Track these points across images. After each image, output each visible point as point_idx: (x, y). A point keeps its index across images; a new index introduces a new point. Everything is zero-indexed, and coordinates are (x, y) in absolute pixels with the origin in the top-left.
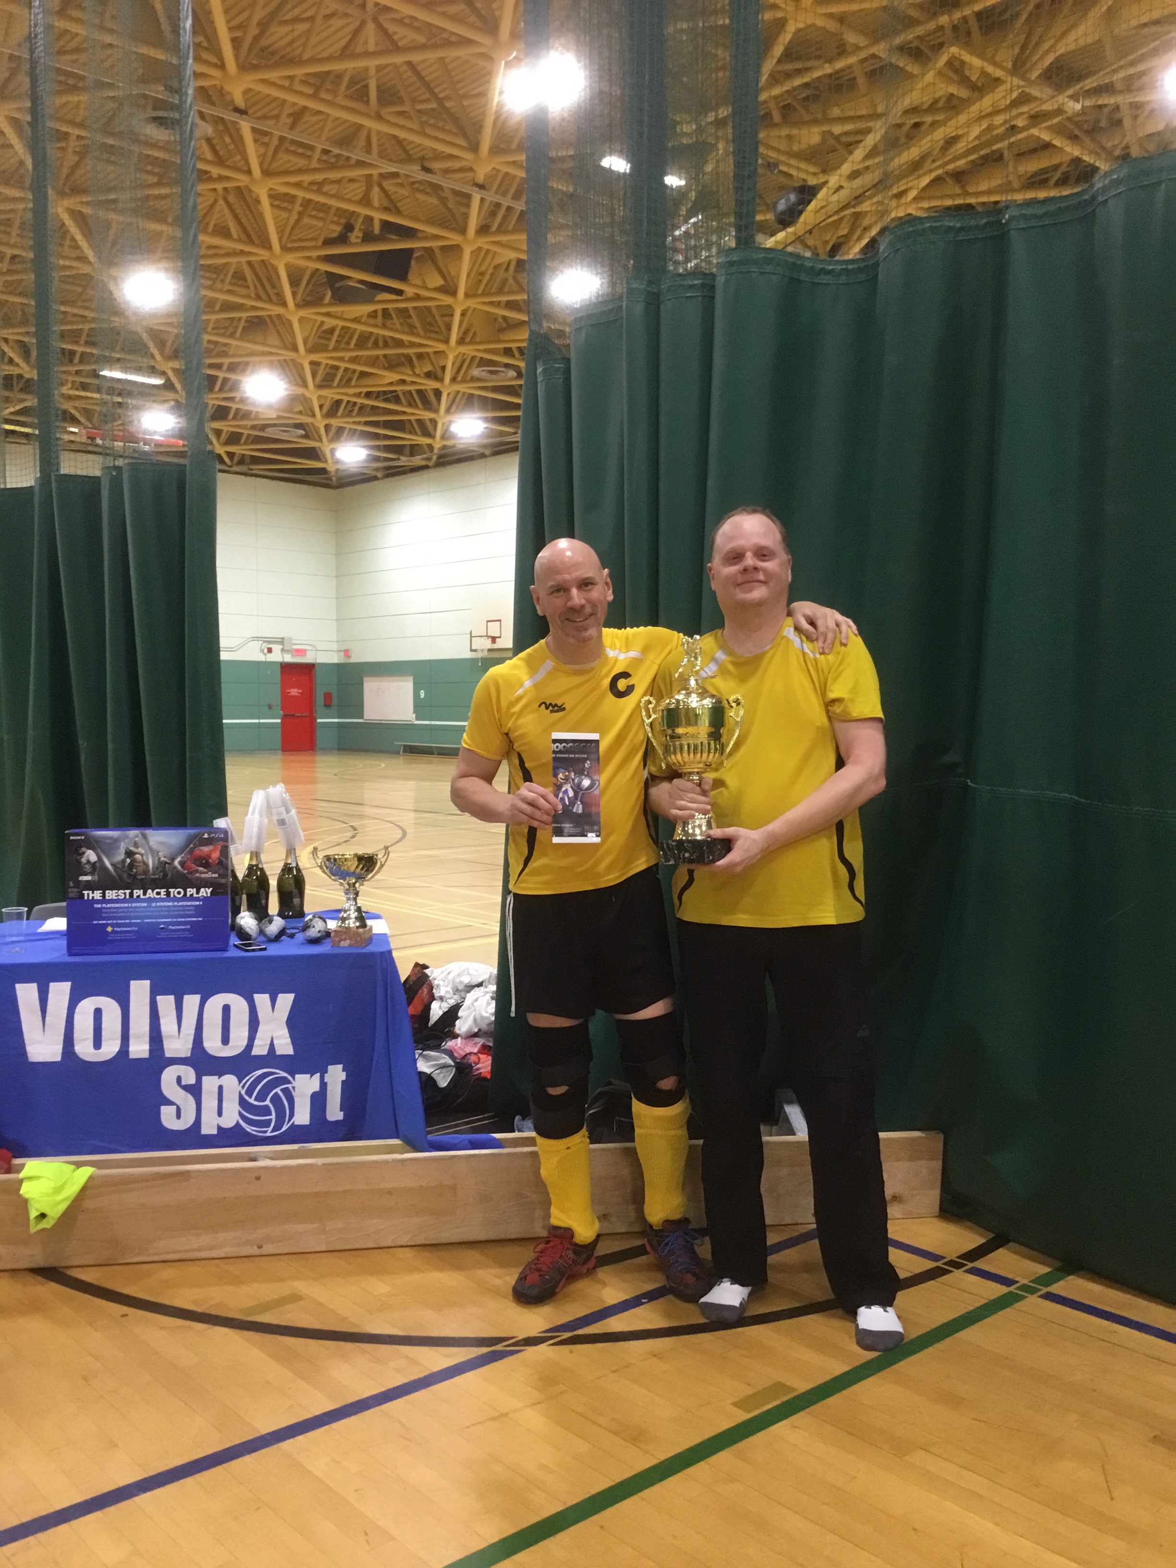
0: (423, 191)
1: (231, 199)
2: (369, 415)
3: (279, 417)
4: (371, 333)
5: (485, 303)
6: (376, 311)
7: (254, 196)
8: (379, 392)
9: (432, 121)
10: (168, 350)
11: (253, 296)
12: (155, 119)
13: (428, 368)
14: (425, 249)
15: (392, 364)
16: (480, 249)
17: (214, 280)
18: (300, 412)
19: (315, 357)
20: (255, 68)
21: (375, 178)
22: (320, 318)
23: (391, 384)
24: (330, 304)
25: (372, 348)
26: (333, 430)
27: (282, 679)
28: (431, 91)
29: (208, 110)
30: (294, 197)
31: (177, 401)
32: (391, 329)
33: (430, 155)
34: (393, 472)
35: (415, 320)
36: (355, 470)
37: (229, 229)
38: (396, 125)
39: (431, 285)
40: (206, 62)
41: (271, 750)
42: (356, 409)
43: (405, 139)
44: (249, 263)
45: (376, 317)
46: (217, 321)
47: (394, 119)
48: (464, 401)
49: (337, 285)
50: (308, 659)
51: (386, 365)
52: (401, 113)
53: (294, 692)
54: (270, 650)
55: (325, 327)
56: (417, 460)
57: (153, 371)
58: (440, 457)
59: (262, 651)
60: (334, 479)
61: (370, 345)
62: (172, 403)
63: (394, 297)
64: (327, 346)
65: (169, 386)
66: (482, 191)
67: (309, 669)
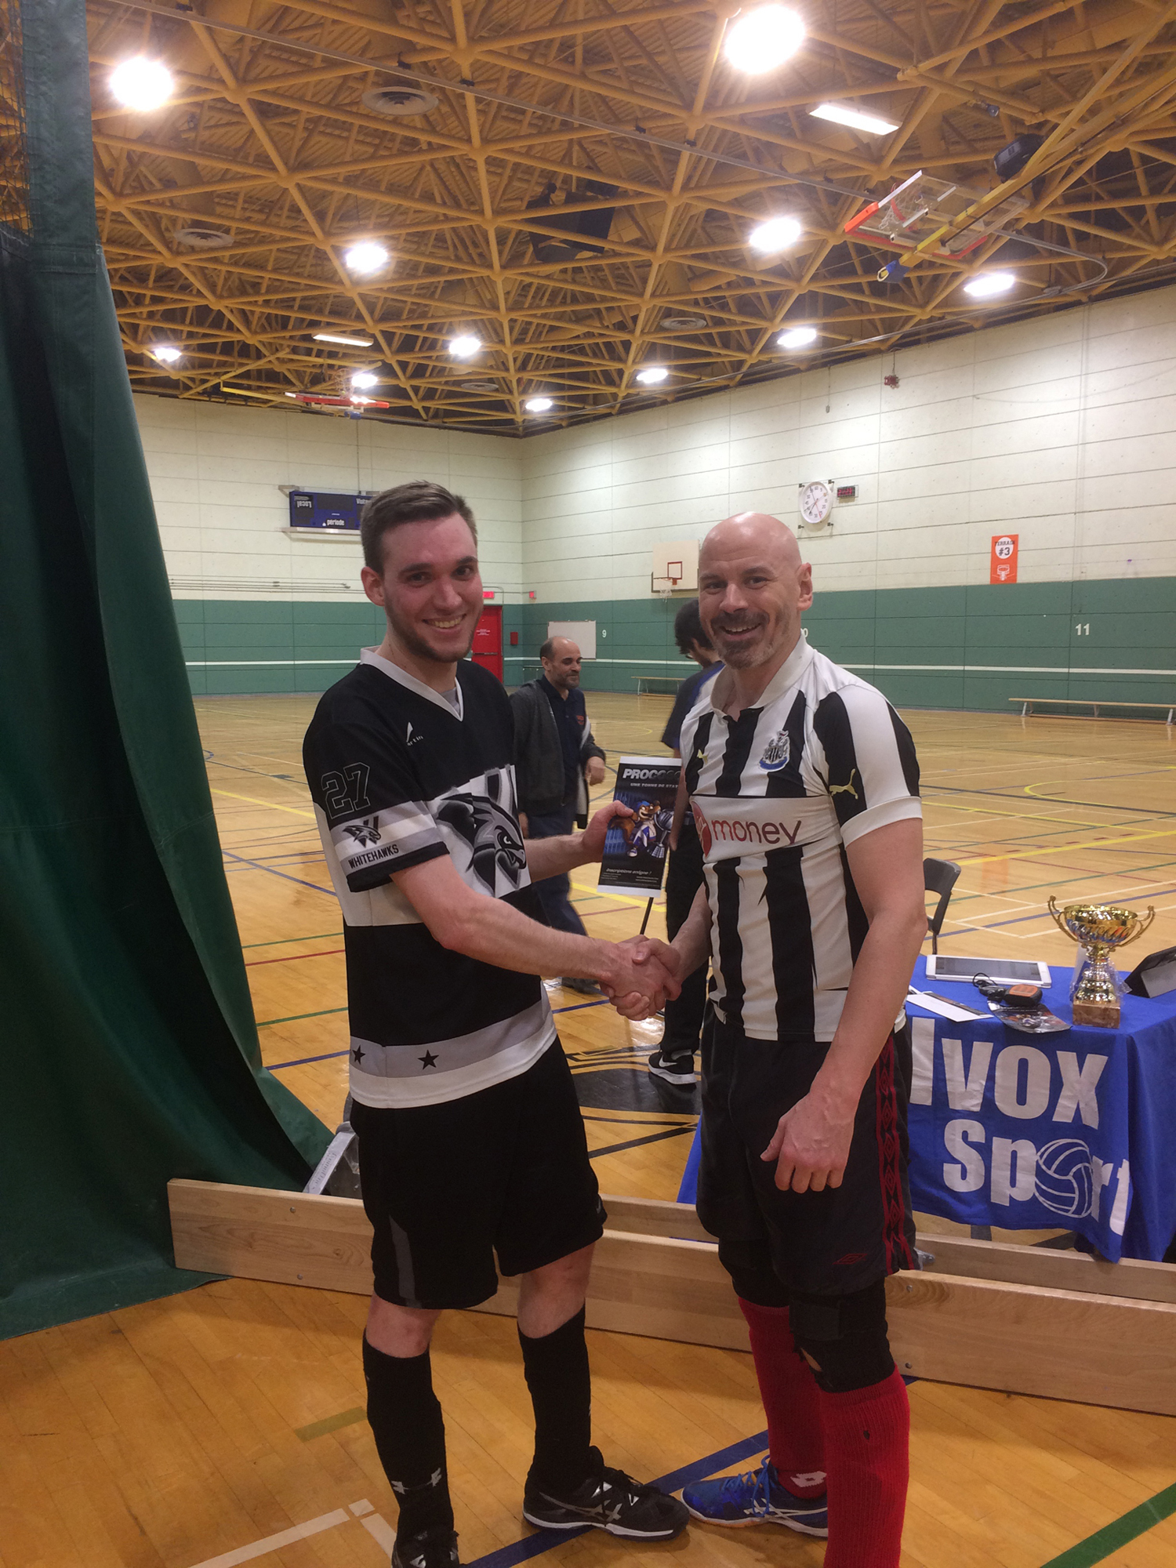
3: (475, 373)
4: (562, 288)
5: (684, 257)
7: (473, 164)
8: (565, 346)
10: (377, 313)
11: (454, 258)
14: (626, 207)
15: (579, 318)
17: (420, 245)
18: (495, 367)
19: (514, 315)
20: (484, 39)
22: (520, 278)
23: (578, 337)
24: (530, 265)
25: (561, 304)
26: (524, 382)
31: (380, 361)
32: (585, 285)
33: (646, 115)
34: (578, 421)
35: (609, 276)
36: (541, 419)
37: (433, 193)
38: (601, 84)
39: (628, 240)
42: (544, 361)
45: (568, 274)
46: (419, 285)
47: (598, 77)
48: (652, 350)
50: (496, 601)
51: (575, 319)
52: (605, 72)
53: (483, 632)
55: (523, 286)
56: (601, 409)
58: (624, 405)
60: (521, 429)
61: (561, 299)
62: (376, 363)
63: (592, 254)
64: (524, 303)
65: (376, 347)
67: (496, 610)
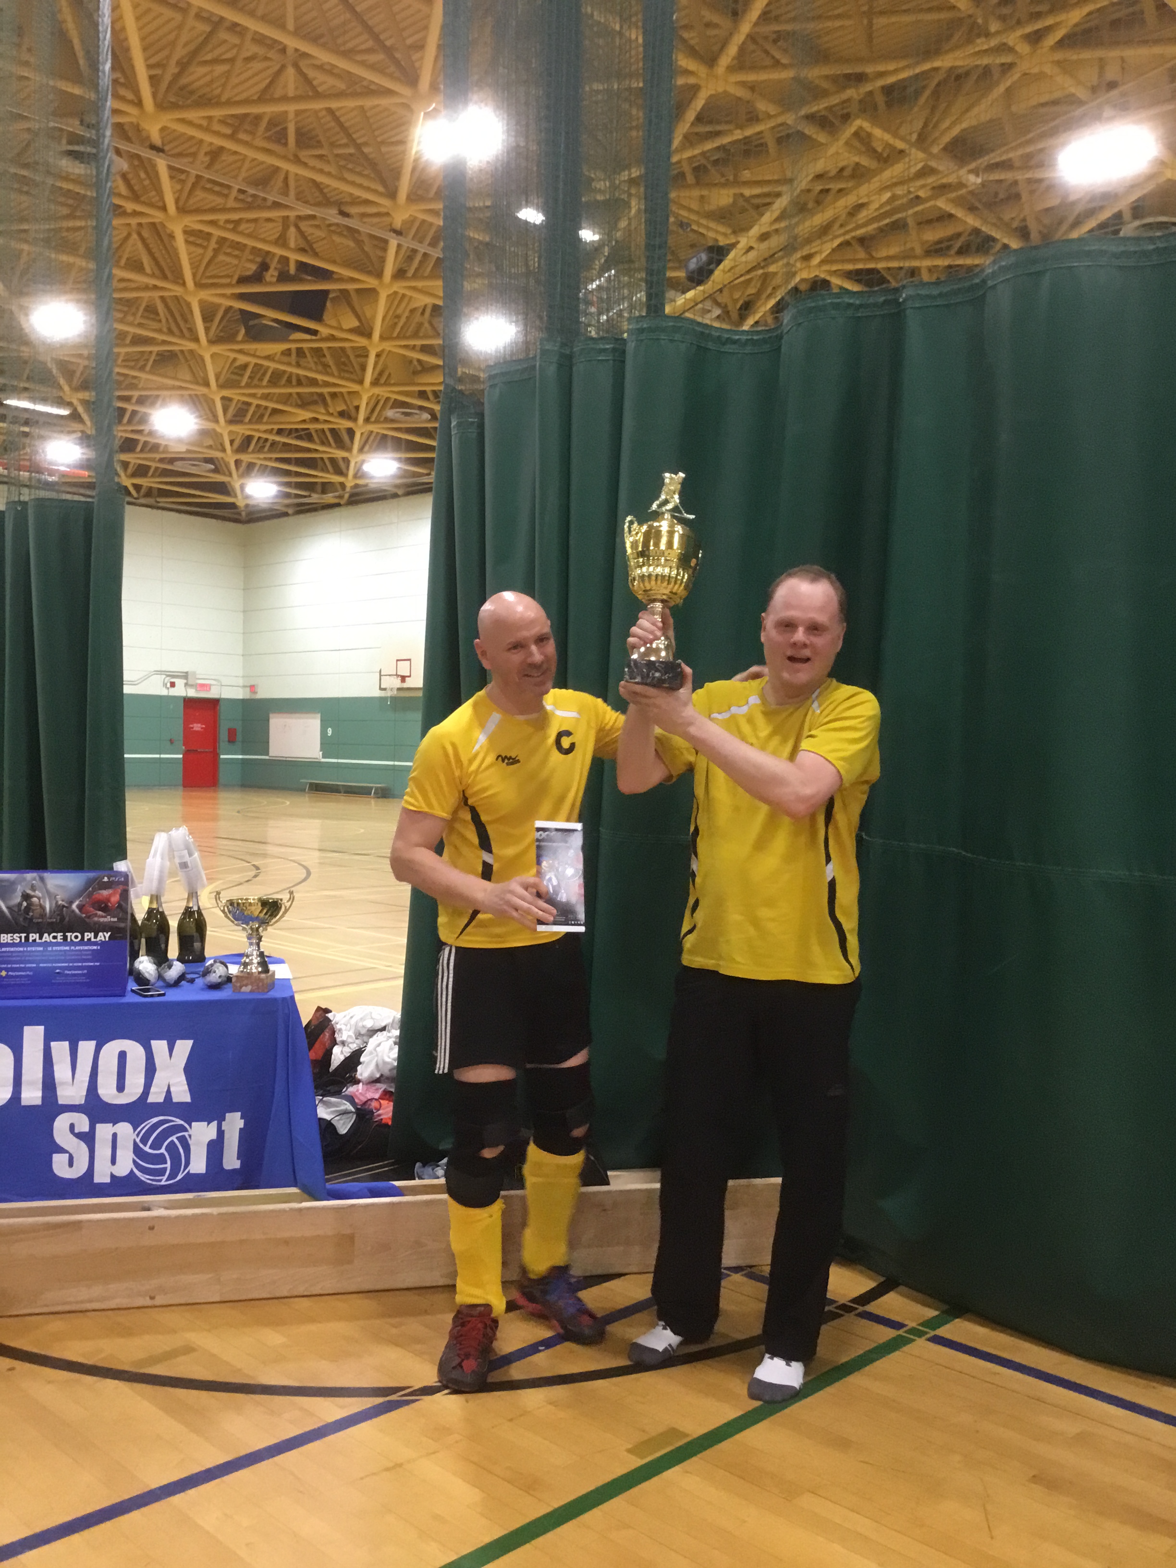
0: (340, 234)
1: (146, 234)
2: (281, 451)
3: (188, 451)
4: (284, 372)
5: (401, 346)
6: (289, 350)
7: (168, 232)
8: (291, 430)
9: (350, 166)
10: (76, 382)
11: (165, 330)
12: (70, 153)
13: (343, 407)
14: (341, 291)
15: (304, 403)
16: (396, 293)
17: (126, 313)
18: (210, 447)
19: (226, 393)
20: (175, 106)
21: (292, 219)
22: (233, 355)
23: (304, 421)
24: (242, 342)
25: (284, 386)
26: (244, 465)
27: (185, 714)
28: (349, 136)
29: (123, 146)
30: (209, 235)
31: (82, 432)
32: (305, 368)
33: (348, 200)
34: (304, 509)
35: (329, 360)
36: (264, 506)
37: (142, 263)
38: (313, 168)
39: (345, 327)
40: (122, 99)
41: (171, 785)
42: (268, 444)
43: (322, 183)
44: (162, 298)
45: (290, 355)
46: (127, 354)
47: (312, 162)
48: (377, 441)
49: (251, 323)
50: (213, 694)
51: (299, 403)
52: (320, 157)
53: (197, 727)
54: (173, 685)
55: (237, 364)
56: (329, 498)
57: (60, 402)
58: (352, 495)
59: (165, 685)
60: (243, 514)
61: (283, 381)
62: (79, 434)
63: (308, 337)
64: (239, 382)
65: (75, 416)
66: (400, 237)
67: (213, 704)
